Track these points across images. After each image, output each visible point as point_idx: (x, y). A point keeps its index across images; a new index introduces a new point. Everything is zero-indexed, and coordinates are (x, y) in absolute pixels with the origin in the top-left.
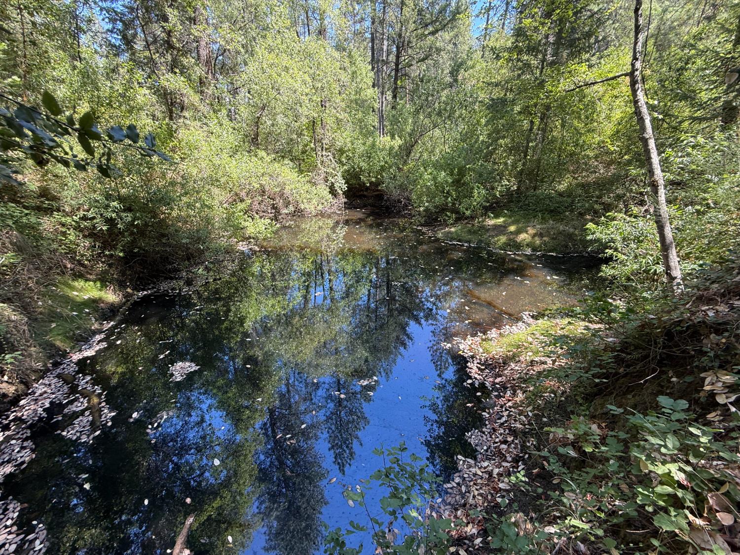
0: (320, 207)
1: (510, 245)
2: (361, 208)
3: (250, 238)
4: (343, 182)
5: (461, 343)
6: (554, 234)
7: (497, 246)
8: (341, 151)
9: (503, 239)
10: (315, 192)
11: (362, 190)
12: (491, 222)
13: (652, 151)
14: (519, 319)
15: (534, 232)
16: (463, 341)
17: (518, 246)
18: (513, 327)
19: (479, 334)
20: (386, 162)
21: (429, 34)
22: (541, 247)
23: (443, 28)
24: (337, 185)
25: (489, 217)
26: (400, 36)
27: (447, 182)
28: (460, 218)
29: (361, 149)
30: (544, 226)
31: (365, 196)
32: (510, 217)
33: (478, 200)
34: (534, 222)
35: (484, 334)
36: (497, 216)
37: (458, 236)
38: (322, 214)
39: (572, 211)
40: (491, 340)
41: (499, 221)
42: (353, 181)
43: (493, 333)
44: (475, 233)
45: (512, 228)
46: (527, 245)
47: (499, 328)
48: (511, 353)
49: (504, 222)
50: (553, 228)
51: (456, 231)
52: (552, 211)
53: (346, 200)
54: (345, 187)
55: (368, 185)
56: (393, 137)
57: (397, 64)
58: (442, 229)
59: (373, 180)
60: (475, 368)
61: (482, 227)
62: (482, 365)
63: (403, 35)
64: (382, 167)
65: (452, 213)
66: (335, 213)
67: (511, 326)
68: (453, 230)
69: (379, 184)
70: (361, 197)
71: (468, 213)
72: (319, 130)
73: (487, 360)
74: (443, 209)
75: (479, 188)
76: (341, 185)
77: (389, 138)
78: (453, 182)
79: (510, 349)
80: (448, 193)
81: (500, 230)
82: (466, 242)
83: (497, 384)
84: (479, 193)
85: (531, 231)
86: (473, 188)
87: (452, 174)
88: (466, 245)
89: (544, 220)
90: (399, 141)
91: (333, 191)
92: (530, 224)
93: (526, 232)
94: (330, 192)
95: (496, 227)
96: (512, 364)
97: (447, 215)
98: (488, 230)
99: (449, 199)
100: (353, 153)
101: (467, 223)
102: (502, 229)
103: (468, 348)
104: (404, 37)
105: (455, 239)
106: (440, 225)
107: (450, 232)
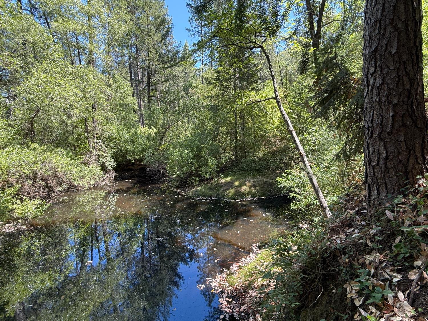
0: (92, 182)
1: (237, 195)
2: (129, 179)
3: (18, 218)
4: (113, 160)
5: (212, 282)
6: (262, 184)
7: (229, 197)
8: (110, 138)
9: (232, 191)
10: (88, 171)
11: (130, 166)
12: (223, 181)
13: (295, 137)
14: (250, 251)
15: (250, 184)
16: (213, 280)
17: (242, 195)
18: (248, 258)
19: (225, 270)
20: (146, 145)
21: (168, 67)
22: (256, 194)
23: (176, 65)
24: (107, 164)
25: (221, 177)
26: (149, 67)
27: (190, 156)
28: (202, 180)
29: (126, 136)
30: (255, 180)
31: (132, 170)
32: (234, 176)
33: (212, 167)
34: (248, 178)
35: (228, 269)
36: (226, 176)
37: (203, 193)
38: (95, 187)
39: (268, 169)
40: (233, 273)
41: (228, 179)
42: (120, 160)
43: (234, 267)
44: (213, 189)
45: (237, 183)
46: (248, 194)
47: (238, 262)
48: (248, 282)
49: (231, 179)
50: (260, 181)
51: (201, 190)
52: (257, 170)
53: (116, 174)
54: (114, 165)
55: (133, 161)
56: (150, 128)
57: (149, 83)
58: (191, 189)
59: (137, 157)
60: (225, 303)
61: (218, 185)
62: (230, 298)
63: (151, 67)
64: (143, 148)
65: (196, 177)
66: (107, 185)
67: (246, 258)
68: (199, 188)
69: (142, 161)
70: (128, 170)
71: (207, 176)
72: (90, 124)
73: (233, 293)
74: (190, 175)
75: (212, 159)
76: (110, 163)
77: (147, 128)
78: (194, 156)
79: (246, 279)
80: (191, 163)
81: (229, 185)
82: (209, 197)
83: (242, 312)
84: (212, 163)
85: (248, 184)
86: (207, 160)
87: (192, 151)
88: (209, 198)
89: (254, 176)
90: (155, 130)
91: (104, 168)
92: (247, 180)
93: (246, 185)
94: (101, 170)
95: (227, 184)
96: (250, 291)
97: (193, 179)
98: (222, 186)
99: (193, 168)
100: (119, 140)
101: (208, 183)
102: (230, 184)
103: (218, 285)
104: (152, 68)
105: (201, 195)
106: (189, 186)
107: (197, 191)
